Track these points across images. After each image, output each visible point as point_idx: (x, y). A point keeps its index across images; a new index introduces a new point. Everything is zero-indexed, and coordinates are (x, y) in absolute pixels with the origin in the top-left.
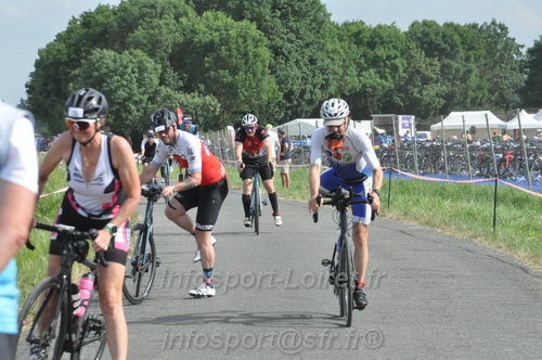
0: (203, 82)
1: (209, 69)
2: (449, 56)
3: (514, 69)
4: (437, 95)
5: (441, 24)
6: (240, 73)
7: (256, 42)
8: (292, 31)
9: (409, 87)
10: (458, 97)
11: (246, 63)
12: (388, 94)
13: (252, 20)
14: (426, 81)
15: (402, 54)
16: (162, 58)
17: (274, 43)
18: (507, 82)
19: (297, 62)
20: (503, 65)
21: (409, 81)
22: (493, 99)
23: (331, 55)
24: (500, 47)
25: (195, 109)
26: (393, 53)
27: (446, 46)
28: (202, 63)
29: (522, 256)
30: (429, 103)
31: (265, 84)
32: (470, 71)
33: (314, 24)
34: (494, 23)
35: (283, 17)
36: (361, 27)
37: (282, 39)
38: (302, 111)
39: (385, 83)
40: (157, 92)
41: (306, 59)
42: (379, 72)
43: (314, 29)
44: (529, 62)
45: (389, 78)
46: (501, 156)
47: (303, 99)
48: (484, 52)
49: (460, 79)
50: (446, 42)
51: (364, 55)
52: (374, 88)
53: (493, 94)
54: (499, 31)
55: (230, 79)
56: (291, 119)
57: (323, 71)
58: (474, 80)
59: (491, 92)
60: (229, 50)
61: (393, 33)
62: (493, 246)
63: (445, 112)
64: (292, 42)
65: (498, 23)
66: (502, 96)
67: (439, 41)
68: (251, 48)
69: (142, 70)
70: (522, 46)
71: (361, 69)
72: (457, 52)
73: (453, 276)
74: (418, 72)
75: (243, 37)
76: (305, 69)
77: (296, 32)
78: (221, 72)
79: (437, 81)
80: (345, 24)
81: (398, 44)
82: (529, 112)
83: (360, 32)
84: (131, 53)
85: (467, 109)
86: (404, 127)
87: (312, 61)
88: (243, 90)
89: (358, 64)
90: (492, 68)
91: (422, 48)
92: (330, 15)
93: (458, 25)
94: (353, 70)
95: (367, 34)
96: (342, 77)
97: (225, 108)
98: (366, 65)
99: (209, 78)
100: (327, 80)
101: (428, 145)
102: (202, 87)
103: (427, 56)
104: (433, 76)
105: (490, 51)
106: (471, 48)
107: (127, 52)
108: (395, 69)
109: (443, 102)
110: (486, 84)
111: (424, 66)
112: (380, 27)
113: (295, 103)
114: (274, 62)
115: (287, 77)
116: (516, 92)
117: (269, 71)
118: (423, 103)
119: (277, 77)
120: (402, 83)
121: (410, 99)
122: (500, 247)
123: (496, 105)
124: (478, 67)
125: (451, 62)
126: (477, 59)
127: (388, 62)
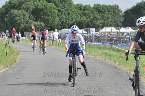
0: (40, 19)
1: (41, 16)
2: (104, 13)
3: (120, 17)
5: (102, 5)
6: (50, 17)
7: (54, 8)
8: (63, 6)
9: (93, 21)
10: (106, 24)
11: (51, 14)
12: (88, 23)
13: (53, 3)
14: (98, 19)
15: (92, 13)
16: (29, 12)
17: (59, 9)
18: (118, 20)
20: (118, 16)
21: (94, 19)
22: (115, 24)
23: (73, 12)
24: (117, 11)
25: (38, 26)
26: (89, 12)
27: (103, 11)
28: (40, 14)
29: (117, 64)
30: (99, 25)
31: (56, 20)
32: (109, 17)
33: (69, 4)
34: (115, 5)
35: (61, 2)
36: (81, 5)
37: (61, 8)
38: (66, 27)
39: (87, 20)
40: (28, 21)
41: (67, 13)
42: (86, 17)
43: (69, 5)
44: (124, 15)
45: (88, 19)
46: (115, 39)
47: (66, 24)
48: (113, 12)
49: (107, 19)
50: (103, 10)
51: (82, 13)
52: (84, 21)
53: (115, 23)
54: (116, 7)
55: (47, 18)
56: (63, 29)
57: (71, 16)
58: (110, 20)
59: (114, 22)
60: (47, 10)
61: (89, 7)
62: (110, 62)
63: (102, 28)
64: (63, 9)
65: (116, 5)
66: (117, 24)
67: (101, 9)
68: (52, 10)
69: (24, 15)
70: (122, 11)
71: (81, 16)
72: (106, 12)
73: (99, 69)
74: (96, 17)
75: (51, 7)
76: (67, 16)
77: (65, 6)
78: (45, 16)
79: (101, 20)
80: (77, 5)
81: (91, 10)
82: (124, 28)
83: (81, 7)
84: (21, 11)
85: (108, 27)
86: (92, 31)
87: (69, 14)
88: (50, 21)
89: (80, 15)
90: (115, 17)
91: (97, 11)
92: (73, 2)
93: (106, 5)
94: (79, 16)
95: (83, 7)
96: (76, 18)
97: (46, 26)
98: (82, 15)
99: (42, 18)
100: (72, 19)
101: (97, 36)
103: (98, 13)
104: (100, 18)
105: (114, 12)
106: (109, 11)
107: (20, 11)
108: (90, 16)
109: (102, 25)
110: (113, 21)
111: (97, 16)
112: (86, 5)
113: (64, 24)
114: (59, 14)
115: (62, 18)
116: (121, 23)
117: (57, 16)
118: (97, 25)
119: (59, 18)
120: (92, 20)
121: (93, 24)
122: (112, 62)
123: (116, 26)
124: (111, 16)
125: (104, 15)
126: (111, 14)
127: (88, 14)
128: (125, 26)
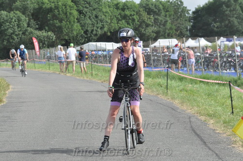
0: (47, 26)
1: (49, 20)
2: (157, 14)
3: (186, 20)
4: (153, 32)
6: (63, 22)
7: (71, 8)
8: (87, 3)
9: (140, 28)
10: (162, 33)
11: (66, 17)
14: (147, 25)
15: (137, 14)
16: (28, 15)
17: (79, 8)
18: (183, 26)
20: (182, 19)
21: (140, 26)
22: (177, 34)
23: (105, 14)
24: (180, 10)
25: (43, 38)
26: (133, 13)
27: (156, 10)
28: (47, 17)
29: (176, 103)
30: (149, 36)
31: (75, 27)
32: (166, 21)
36: (119, 2)
37: (82, 6)
38: (92, 39)
40: (26, 30)
41: (94, 16)
42: (127, 22)
43: (97, 2)
44: (193, 17)
45: (131, 24)
47: (93, 34)
48: (173, 13)
49: (163, 25)
50: (156, 8)
51: (120, 14)
53: (177, 31)
54: (179, 3)
55: (59, 24)
56: (87, 42)
57: (101, 21)
58: (168, 25)
59: (176, 30)
60: (59, 11)
61: (133, 4)
62: (166, 99)
63: (155, 40)
64: (87, 8)
66: (181, 32)
67: (153, 8)
68: (68, 10)
69: (19, 20)
70: (190, 10)
71: (118, 20)
72: (161, 13)
73: (145, 112)
74: (144, 22)
75: (65, 5)
76: (93, 20)
77: (89, 4)
78: (55, 21)
79: (152, 26)
81: (135, 9)
82: (192, 39)
83: (118, 4)
84: (14, 13)
85: (166, 38)
87: (96, 17)
88: (65, 29)
89: (117, 18)
90: (177, 20)
91: (146, 11)
93: (161, 1)
94: (115, 21)
95: (121, 5)
96: (110, 24)
97: (57, 38)
98: (121, 19)
99: (50, 24)
100: (103, 25)
101: (146, 54)
102: (47, 28)
103: (148, 14)
104: (151, 23)
105: (176, 12)
106: (167, 11)
107: (12, 12)
108: (133, 20)
109: (155, 35)
110: (174, 27)
111: (146, 19)
112: (127, 2)
113: (89, 35)
114: (79, 17)
115: (85, 24)
116: (187, 30)
117: (77, 21)
118: (146, 35)
119: (80, 24)
120: (137, 27)
121: (140, 34)
122: (169, 99)
123: (179, 36)
124: (171, 19)
125: (158, 17)
126: (170, 16)
127: (130, 17)
128: (194, 36)
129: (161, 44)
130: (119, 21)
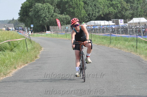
1: (67, 8)
2: (132, 3)
6: (76, 9)
9: (122, 12)
10: (135, 14)
11: (77, 6)
12: (116, 14)
14: (126, 10)
15: (120, 3)
16: (54, 5)
19: (91, 6)
21: (122, 10)
23: (100, 3)
25: (63, 19)
26: (117, 2)
27: (132, 0)
28: (65, 7)
29: (142, 57)
30: (127, 16)
31: (82, 12)
32: (138, 7)
38: (93, 19)
40: (53, 15)
41: (93, 5)
42: (114, 8)
45: (116, 9)
47: (93, 16)
48: (142, 2)
49: (136, 9)
51: (109, 3)
52: (112, 12)
53: (145, 13)
55: (73, 10)
56: (90, 21)
57: (98, 8)
58: (139, 9)
60: (72, 3)
62: (136, 54)
63: (131, 18)
68: (78, 2)
69: (49, 8)
72: (135, 2)
73: (122, 62)
74: (124, 8)
76: (93, 7)
78: (70, 9)
79: (129, 10)
84: (46, 4)
85: (138, 17)
86: (120, 22)
87: (95, 5)
88: (76, 13)
89: (108, 6)
90: (145, 6)
91: (125, 1)
94: (106, 7)
96: (103, 9)
98: (110, 6)
99: (67, 10)
100: (99, 10)
101: (125, 27)
102: (65, 13)
103: (126, 3)
104: (128, 9)
106: (138, 1)
107: (45, 4)
108: (118, 7)
109: (131, 15)
110: (143, 11)
111: (126, 6)
113: (91, 17)
114: (84, 6)
115: (88, 10)
117: (83, 8)
118: (126, 16)
119: (85, 10)
120: (120, 11)
121: (122, 15)
122: (138, 54)
123: (146, 16)
124: (141, 6)
125: (133, 5)
126: (140, 3)
127: (116, 5)
129: (134, 21)
130: (109, 7)
